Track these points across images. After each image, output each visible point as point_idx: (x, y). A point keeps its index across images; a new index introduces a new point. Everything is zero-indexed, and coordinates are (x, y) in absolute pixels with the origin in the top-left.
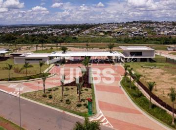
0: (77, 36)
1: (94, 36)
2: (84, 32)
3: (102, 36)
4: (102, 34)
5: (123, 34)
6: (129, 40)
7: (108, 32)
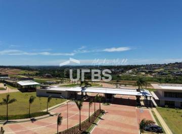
0: (120, 75)
1: (135, 76)
2: (127, 72)
3: (143, 75)
4: (144, 73)
5: (163, 74)
6: (170, 80)
7: (150, 72)
